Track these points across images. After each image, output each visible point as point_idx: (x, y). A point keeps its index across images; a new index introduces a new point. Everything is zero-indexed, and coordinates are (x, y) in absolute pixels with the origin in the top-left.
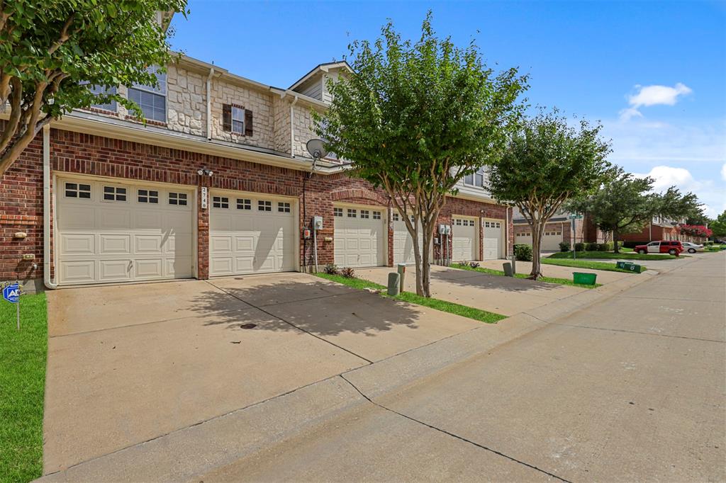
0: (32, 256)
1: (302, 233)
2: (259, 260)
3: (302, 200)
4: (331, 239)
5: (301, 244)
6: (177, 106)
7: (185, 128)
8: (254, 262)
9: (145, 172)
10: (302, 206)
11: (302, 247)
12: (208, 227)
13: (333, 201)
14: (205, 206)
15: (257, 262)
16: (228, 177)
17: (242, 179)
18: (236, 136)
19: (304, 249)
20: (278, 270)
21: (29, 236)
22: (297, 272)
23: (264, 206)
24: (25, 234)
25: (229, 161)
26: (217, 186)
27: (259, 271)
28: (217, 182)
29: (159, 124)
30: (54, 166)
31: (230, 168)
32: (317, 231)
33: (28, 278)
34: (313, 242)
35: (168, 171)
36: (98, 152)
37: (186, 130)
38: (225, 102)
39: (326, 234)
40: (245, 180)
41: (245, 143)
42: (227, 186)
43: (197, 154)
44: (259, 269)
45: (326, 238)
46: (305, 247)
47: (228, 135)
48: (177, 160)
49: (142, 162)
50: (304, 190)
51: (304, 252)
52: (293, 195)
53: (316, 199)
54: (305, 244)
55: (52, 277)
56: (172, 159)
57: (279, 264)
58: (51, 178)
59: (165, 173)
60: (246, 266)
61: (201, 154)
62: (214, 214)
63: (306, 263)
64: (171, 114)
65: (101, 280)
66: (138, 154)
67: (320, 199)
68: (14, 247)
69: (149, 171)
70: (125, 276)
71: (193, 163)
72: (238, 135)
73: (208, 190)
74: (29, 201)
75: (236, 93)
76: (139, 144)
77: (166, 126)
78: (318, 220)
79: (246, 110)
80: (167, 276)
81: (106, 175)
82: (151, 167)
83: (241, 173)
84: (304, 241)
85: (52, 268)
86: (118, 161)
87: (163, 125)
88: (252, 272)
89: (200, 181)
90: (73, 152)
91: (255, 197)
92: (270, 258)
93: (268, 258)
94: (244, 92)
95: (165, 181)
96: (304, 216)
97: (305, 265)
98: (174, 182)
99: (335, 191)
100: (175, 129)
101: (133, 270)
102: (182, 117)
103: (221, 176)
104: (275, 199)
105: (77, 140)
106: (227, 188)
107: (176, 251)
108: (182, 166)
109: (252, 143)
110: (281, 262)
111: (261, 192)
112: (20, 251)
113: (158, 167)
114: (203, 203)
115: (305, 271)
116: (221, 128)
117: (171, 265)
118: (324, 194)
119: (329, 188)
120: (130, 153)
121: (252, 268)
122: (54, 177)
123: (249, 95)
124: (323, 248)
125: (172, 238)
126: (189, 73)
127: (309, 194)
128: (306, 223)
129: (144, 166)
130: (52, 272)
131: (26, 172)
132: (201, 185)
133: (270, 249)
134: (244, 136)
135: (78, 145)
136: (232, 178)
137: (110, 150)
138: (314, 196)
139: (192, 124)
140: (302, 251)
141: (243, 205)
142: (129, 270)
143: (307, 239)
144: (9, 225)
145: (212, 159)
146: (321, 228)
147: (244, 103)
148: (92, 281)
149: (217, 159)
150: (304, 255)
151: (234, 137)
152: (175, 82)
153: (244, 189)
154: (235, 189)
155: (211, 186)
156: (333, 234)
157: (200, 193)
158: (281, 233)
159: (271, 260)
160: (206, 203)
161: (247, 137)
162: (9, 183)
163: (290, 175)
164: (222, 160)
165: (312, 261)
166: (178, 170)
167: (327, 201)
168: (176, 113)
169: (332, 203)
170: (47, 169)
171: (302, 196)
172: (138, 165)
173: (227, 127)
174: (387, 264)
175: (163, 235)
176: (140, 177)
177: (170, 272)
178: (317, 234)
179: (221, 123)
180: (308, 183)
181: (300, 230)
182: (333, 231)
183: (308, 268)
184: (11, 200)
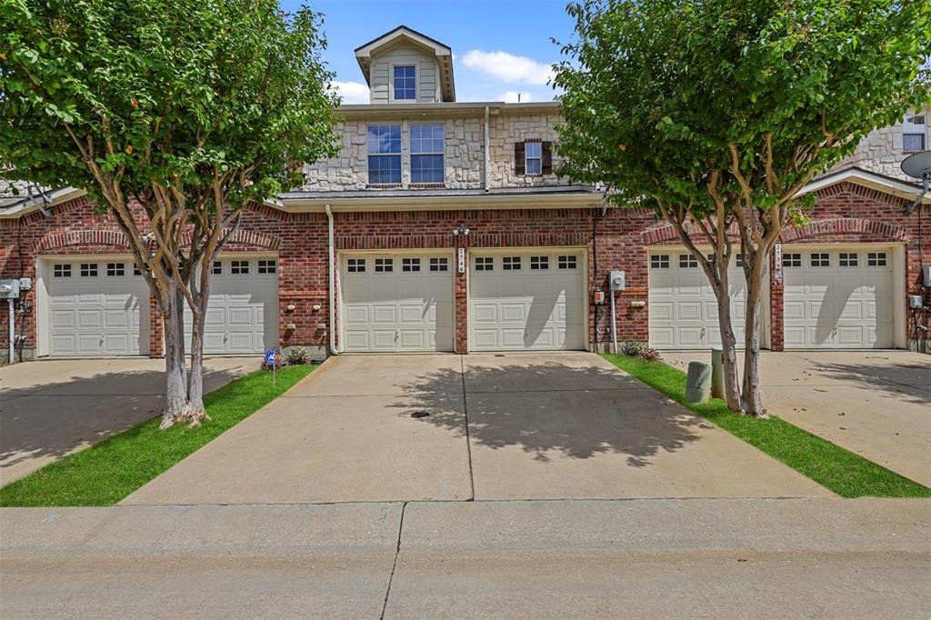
0: (324, 325)
1: (592, 297)
2: (531, 334)
3: (591, 250)
4: (642, 303)
5: (590, 312)
6: (455, 161)
7: (463, 184)
8: (526, 335)
9: (404, 241)
10: (592, 259)
11: (593, 316)
12: (465, 293)
13: (646, 245)
14: (462, 269)
15: (530, 336)
16: (489, 233)
17: (505, 232)
18: (530, 179)
19: (595, 319)
20: (559, 347)
21: (322, 308)
22: (585, 351)
23: (539, 263)
24: (319, 307)
25: (489, 213)
26: (475, 246)
27: (533, 347)
28: (476, 240)
29: (438, 186)
30: (337, 246)
31: (490, 222)
32: (616, 292)
33: (322, 344)
34: (610, 308)
35: (425, 236)
36: (367, 227)
37: (464, 185)
38: (517, 140)
39: (633, 296)
40: (509, 233)
41: (542, 184)
42: (488, 243)
43: (454, 211)
44: (531, 345)
45: (634, 303)
46: (596, 316)
47: (521, 180)
48: (433, 222)
49: (401, 230)
50: (594, 234)
51: (596, 323)
52: (577, 244)
53: (614, 245)
54: (596, 312)
55: (336, 344)
56: (428, 222)
57: (559, 340)
58: (335, 256)
59: (423, 238)
60: (517, 341)
61: (458, 211)
62: (474, 279)
63: (599, 338)
64: (449, 171)
65: (374, 349)
66: (399, 223)
67: (623, 244)
68: (313, 318)
69: (408, 239)
70: (392, 346)
71: (449, 222)
72: (533, 177)
73: (465, 251)
74: (321, 279)
75: (531, 125)
76: (399, 212)
77: (444, 186)
78: (618, 276)
79: (543, 142)
80: (429, 348)
81: (373, 247)
82: (410, 234)
83: (505, 225)
84: (595, 307)
85: (336, 336)
86: (383, 232)
87: (441, 186)
88: (522, 348)
89: (457, 242)
90: (349, 231)
91: (525, 252)
92: (547, 330)
93: (544, 330)
94: (540, 121)
95: (423, 247)
96: (595, 272)
97: (596, 342)
98: (431, 247)
99: (648, 230)
100: (453, 187)
101: (399, 340)
102: (460, 172)
103: (480, 233)
104: (553, 252)
105: (352, 219)
106: (487, 246)
107: (437, 321)
108: (439, 228)
109: (551, 182)
110: (563, 336)
111: (531, 245)
112: (317, 321)
113: (416, 233)
114: (460, 266)
115: (596, 351)
116: (513, 172)
117: (433, 337)
118: (629, 237)
119: (639, 225)
120: (391, 223)
121: (523, 342)
122: (338, 256)
123: (548, 122)
124: (628, 317)
125: (433, 307)
126: (467, 121)
127: (602, 239)
128: (598, 281)
129: (404, 234)
130: (336, 340)
131: (319, 254)
132: (458, 247)
133: (548, 319)
134: (541, 176)
135: (352, 224)
136: (493, 232)
137: (376, 223)
138: (610, 241)
139: (470, 177)
140: (592, 322)
141: (512, 264)
142: (395, 341)
143: (599, 304)
144: (310, 300)
145: (469, 215)
146: (622, 287)
147: (541, 134)
148: (367, 349)
149: (475, 213)
150: (595, 327)
151: (529, 180)
152: (452, 135)
153: (508, 245)
154: (498, 245)
155: (469, 245)
156: (647, 296)
157: (457, 254)
158: (562, 297)
159: (548, 333)
160: (463, 266)
161: (545, 176)
162: (310, 264)
163: (573, 217)
164: (481, 213)
165: (608, 337)
166: (434, 234)
167: (635, 246)
168: (453, 170)
169: (645, 248)
170: (331, 249)
171: (592, 243)
172: (398, 234)
173: (519, 171)
174: (769, 345)
175: (425, 304)
176: (400, 245)
177: (431, 345)
178: (616, 297)
179: (513, 167)
180: (601, 225)
181: (590, 292)
182: (647, 291)
183: (601, 347)
184: (311, 279)
